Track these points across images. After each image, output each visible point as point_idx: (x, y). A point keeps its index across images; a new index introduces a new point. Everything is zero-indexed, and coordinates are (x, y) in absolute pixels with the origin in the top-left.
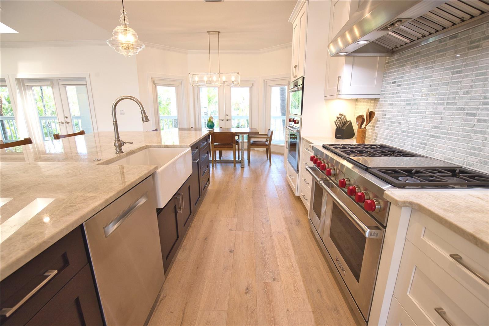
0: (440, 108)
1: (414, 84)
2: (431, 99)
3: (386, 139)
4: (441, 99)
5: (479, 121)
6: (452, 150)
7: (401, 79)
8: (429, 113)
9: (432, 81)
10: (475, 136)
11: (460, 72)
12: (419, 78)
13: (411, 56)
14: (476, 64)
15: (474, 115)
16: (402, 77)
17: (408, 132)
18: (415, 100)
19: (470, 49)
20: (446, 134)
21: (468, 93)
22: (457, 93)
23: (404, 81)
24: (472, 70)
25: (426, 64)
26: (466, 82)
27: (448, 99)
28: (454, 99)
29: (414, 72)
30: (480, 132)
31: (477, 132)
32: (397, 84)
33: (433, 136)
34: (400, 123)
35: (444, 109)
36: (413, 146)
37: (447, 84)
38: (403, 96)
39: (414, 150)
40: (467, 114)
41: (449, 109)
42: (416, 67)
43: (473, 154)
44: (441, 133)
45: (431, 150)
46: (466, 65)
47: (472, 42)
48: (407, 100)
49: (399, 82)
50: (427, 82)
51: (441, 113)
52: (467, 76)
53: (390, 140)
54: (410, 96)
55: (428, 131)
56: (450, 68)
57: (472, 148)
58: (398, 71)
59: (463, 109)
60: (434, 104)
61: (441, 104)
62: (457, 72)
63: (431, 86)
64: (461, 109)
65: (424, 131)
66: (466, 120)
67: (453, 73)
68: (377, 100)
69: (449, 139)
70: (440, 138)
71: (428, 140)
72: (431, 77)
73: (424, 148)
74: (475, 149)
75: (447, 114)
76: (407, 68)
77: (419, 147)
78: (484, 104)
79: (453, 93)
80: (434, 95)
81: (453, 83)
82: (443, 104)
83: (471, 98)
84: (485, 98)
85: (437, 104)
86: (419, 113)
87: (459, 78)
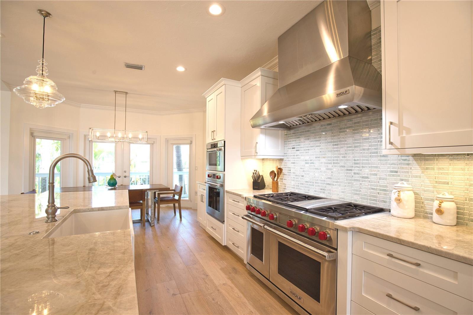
0: (330, 166)
1: (309, 150)
2: (323, 160)
3: (294, 188)
4: (329, 160)
5: (355, 173)
6: (343, 192)
7: (299, 146)
8: (323, 169)
9: (321, 149)
10: (355, 183)
11: (337, 145)
12: (312, 147)
13: (303, 132)
14: (346, 141)
15: (351, 170)
16: (299, 145)
17: (310, 182)
18: (311, 160)
19: (340, 132)
20: (337, 182)
21: (344, 157)
22: (338, 157)
23: (301, 148)
24: (344, 144)
25: (315, 138)
26: (342, 151)
27: (333, 160)
28: (337, 160)
29: (307, 142)
30: (357, 180)
31: (355, 180)
32: (296, 149)
33: (329, 184)
34: (303, 176)
35: (332, 167)
36: (315, 191)
37: (331, 151)
38: (302, 158)
39: (317, 194)
40: (347, 170)
41: (335, 166)
42: (308, 139)
43: (356, 194)
44: (334, 182)
45: (329, 193)
46: (340, 141)
47: (341, 129)
48: (306, 160)
49: (297, 148)
50: (317, 150)
51: (331, 169)
52: (342, 147)
53: (296, 188)
54: (307, 158)
55: (324, 181)
56: (331, 142)
57: (354, 190)
58: (296, 141)
59: (344, 167)
62: (336, 145)
63: (321, 152)
64: (343, 167)
65: (321, 181)
66: (347, 173)
67: (333, 145)
68: (281, 160)
69: (340, 185)
70: (333, 185)
71: (325, 187)
72: (320, 146)
73: (324, 193)
74: (357, 191)
75: (334, 169)
76: (302, 140)
77: (321, 192)
78: (355, 164)
79: (336, 157)
80: (324, 158)
81: (334, 151)
82: (331, 163)
83: (347, 160)
84: (355, 160)
85: (327, 163)
86: (316, 169)
87: (337, 148)
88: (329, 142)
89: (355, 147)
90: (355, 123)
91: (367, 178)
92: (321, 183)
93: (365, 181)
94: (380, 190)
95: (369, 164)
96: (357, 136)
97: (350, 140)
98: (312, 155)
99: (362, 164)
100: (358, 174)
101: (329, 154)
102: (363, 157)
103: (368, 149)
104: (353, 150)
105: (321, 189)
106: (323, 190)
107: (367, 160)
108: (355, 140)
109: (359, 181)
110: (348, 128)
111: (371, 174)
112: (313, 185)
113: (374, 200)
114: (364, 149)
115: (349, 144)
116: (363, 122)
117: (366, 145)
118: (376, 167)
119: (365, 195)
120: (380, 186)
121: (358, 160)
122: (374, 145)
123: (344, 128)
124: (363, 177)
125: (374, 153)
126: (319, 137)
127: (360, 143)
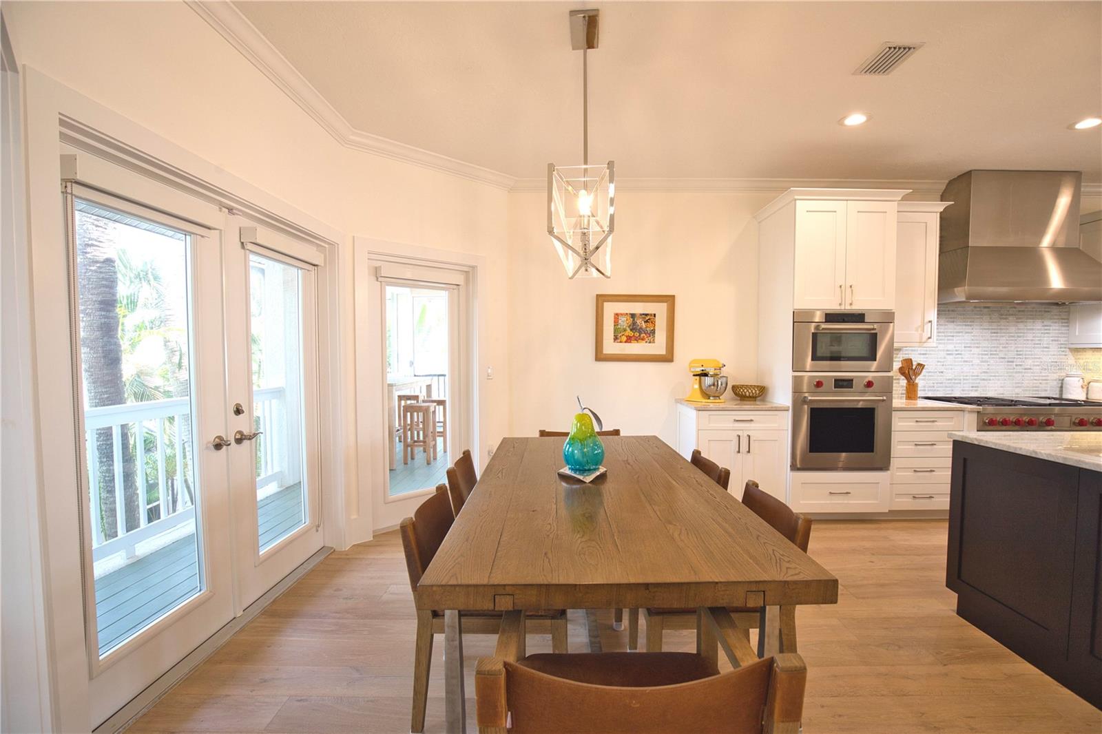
0: (986, 358)
1: (953, 336)
2: (976, 351)
3: (925, 390)
4: (984, 351)
5: (1016, 365)
6: (1002, 387)
8: (976, 361)
9: (973, 336)
11: (997, 333)
12: (959, 332)
14: (1007, 329)
15: (1013, 362)
17: (955, 380)
18: (956, 351)
19: (1001, 319)
20: (995, 376)
21: (1005, 347)
22: (998, 347)
24: (1005, 333)
26: (1003, 340)
27: (991, 351)
28: (996, 351)
30: (1019, 372)
31: (1016, 372)
33: (984, 380)
34: (942, 372)
35: (989, 358)
36: (963, 390)
37: (988, 340)
39: (966, 394)
40: (1008, 362)
41: (994, 358)
42: (953, 322)
43: (1018, 387)
44: (991, 376)
45: (983, 390)
46: (1001, 329)
47: (1002, 315)
48: (947, 351)
50: (968, 337)
51: (987, 362)
52: (1003, 337)
54: (950, 347)
55: (978, 376)
56: (988, 329)
57: (1016, 383)
60: (979, 354)
61: (986, 354)
62: (995, 333)
63: (973, 340)
64: (1003, 358)
65: (972, 376)
66: (1008, 365)
67: (992, 333)
69: (999, 380)
70: (990, 380)
71: (979, 383)
72: (972, 333)
73: (976, 391)
74: (1018, 383)
75: (992, 362)
77: (972, 391)
78: (1017, 355)
79: (994, 347)
80: (977, 347)
81: (993, 340)
82: (987, 354)
83: (1008, 351)
84: (1017, 351)
85: (982, 354)
86: (964, 361)
87: (997, 336)
88: (985, 329)
89: (1018, 337)
90: (1019, 311)
91: (1030, 369)
92: (972, 379)
93: (1027, 373)
94: (1042, 380)
95: (1032, 355)
96: (1021, 326)
97: (1012, 329)
98: (960, 343)
99: (1025, 355)
100: (1020, 365)
101: (985, 344)
102: (1026, 347)
103: (1032, 340)
104: (1016, 340)
105: (972, 387)
106: (976, 387)
107: (1030, 351)
108: (1019, 329)
109: (1022, 372)
110: (1010, 315)
111: (1034, 365)
112: (960, 383)
113: (1036, 391)
114: (1028, 340)
115: (1011, 333)
116: (1028, 311)
117: (1030, 336)
118: (1039, 358)
119: (1028, 387)
120: (1042, 376)
121: (1020, 351)
122: (1038, 337)
123: (1006, 315)
124: (1025, 369)
125: (1038, 344)
126: (971, 322)
127: (1024, 333)
